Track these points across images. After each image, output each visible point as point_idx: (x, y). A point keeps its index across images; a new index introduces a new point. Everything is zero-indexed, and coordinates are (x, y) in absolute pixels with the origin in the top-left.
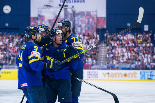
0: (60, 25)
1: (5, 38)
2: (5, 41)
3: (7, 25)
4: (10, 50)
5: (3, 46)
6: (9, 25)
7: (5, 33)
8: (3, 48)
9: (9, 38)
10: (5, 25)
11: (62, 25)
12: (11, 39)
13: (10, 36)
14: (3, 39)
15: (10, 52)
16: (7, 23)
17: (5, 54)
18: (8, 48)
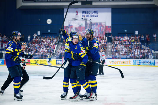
0: (87, 33)
1: (48, 39)
2: (48, 41)
3: (49, 31)
4: (51, 47)
5: (46, 44)
6: (50, 31)
7: (48, 36)
8: (47, 45)
9: (50, 39)
10: (48, 31)
11: (88, 33)
12: (52, 40)
13: (51, 38)
14: (47, 40)
15: (51, 48)
16: (49, 30)
17: (48, 49)
18: (50, 46)
